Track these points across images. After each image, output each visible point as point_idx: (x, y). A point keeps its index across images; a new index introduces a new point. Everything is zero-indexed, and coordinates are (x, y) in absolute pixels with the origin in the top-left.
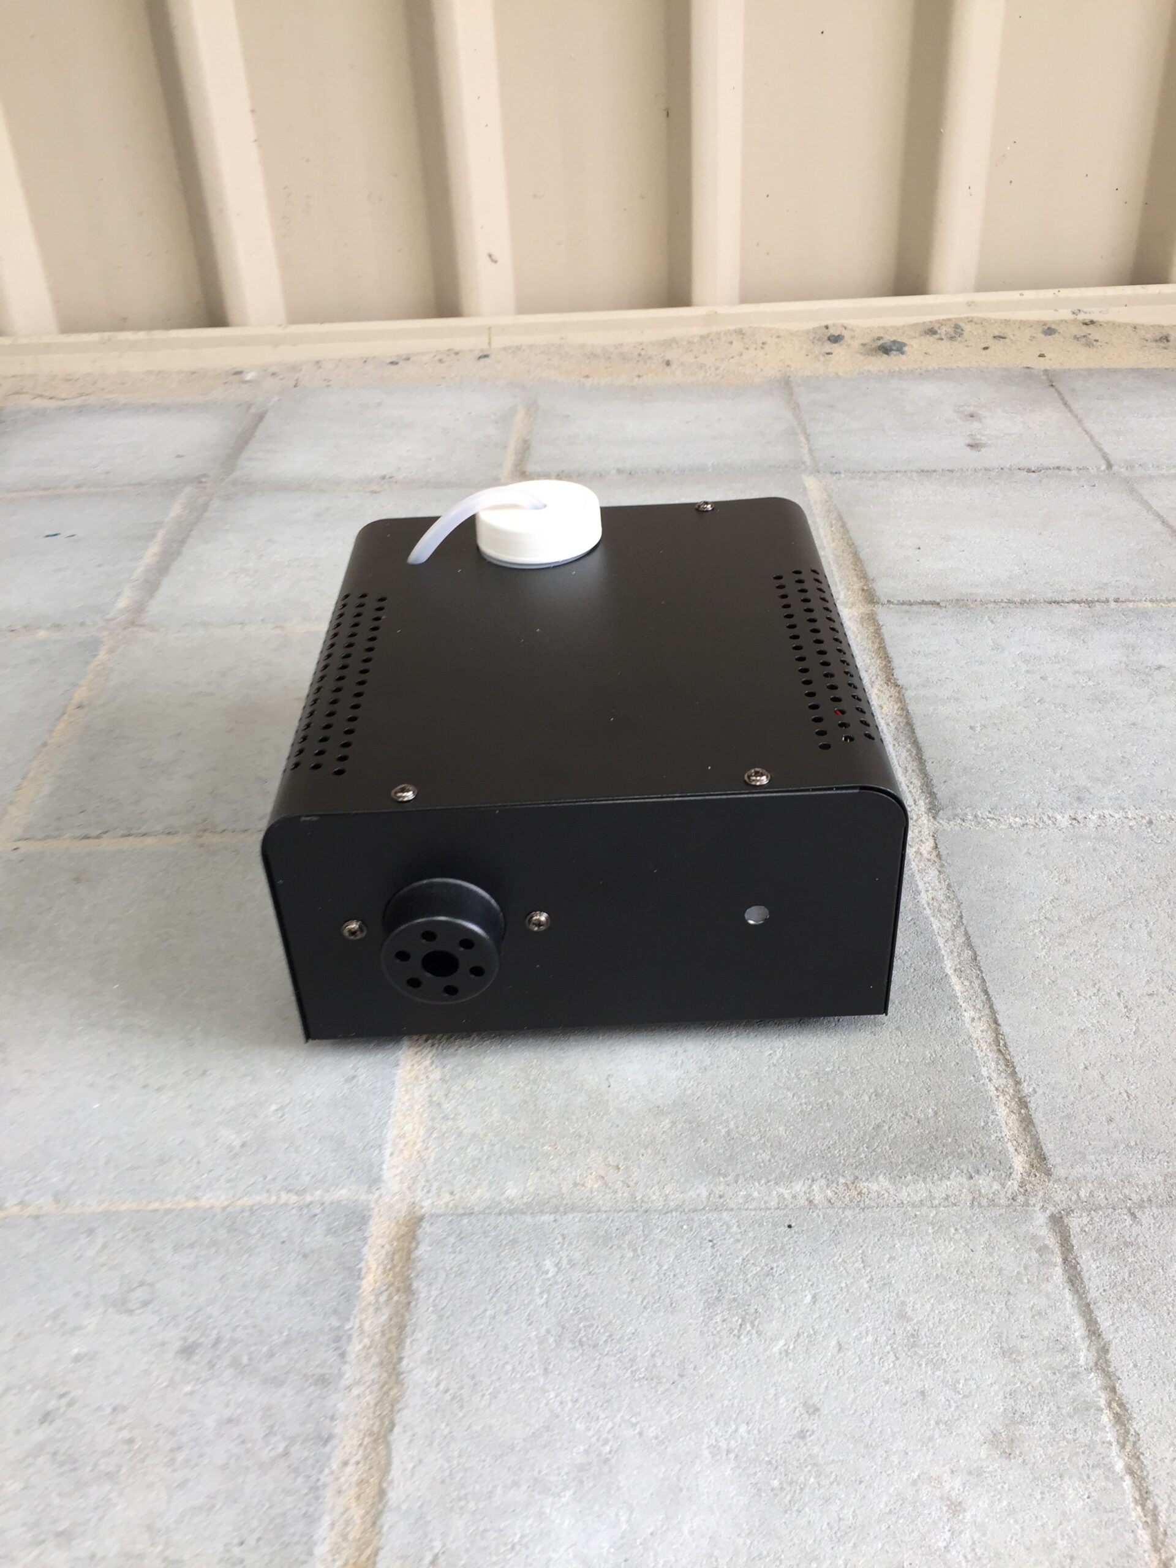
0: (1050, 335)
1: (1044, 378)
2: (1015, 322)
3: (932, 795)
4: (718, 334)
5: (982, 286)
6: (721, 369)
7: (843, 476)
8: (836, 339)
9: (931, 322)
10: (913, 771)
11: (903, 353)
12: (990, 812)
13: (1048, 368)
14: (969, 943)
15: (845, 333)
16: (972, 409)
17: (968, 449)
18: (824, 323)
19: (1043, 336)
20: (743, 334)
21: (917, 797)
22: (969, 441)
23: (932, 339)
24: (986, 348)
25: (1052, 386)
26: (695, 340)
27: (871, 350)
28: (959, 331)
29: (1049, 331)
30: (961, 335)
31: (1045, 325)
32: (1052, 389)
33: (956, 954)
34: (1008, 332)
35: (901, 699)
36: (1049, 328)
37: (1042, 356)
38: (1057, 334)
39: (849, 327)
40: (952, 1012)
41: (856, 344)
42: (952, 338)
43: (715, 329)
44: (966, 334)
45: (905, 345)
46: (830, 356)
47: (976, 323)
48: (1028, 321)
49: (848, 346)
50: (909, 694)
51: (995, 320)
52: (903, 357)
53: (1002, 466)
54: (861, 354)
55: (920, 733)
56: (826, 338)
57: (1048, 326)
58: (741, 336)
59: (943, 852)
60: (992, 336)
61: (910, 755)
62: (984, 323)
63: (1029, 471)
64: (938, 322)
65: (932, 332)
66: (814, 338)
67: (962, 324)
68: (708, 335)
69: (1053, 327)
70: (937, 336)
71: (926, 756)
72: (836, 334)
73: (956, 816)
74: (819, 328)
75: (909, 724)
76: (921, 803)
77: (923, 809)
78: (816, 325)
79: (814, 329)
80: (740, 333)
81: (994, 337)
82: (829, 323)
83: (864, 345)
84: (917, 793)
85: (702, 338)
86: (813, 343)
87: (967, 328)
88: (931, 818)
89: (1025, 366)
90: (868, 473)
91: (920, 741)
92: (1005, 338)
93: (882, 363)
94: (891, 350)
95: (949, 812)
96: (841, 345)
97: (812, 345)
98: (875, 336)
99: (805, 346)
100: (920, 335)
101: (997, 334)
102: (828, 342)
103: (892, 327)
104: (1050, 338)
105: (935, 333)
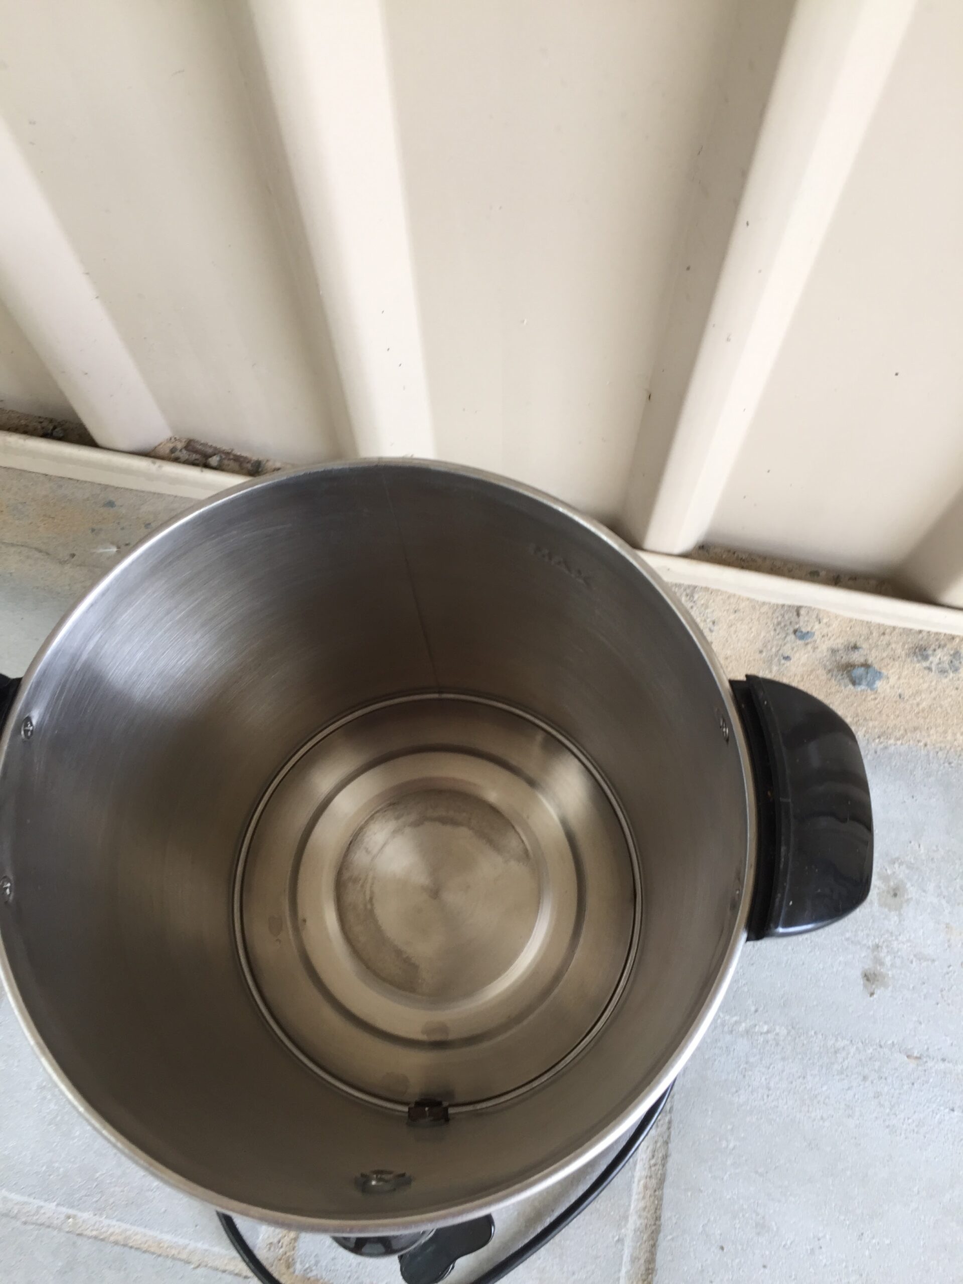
8: (803, 635)
11: (872, 690)
17: (861, 981)
18: (797, 603)
22: (868, 965)
23: (920, 666)
30: (956, 669)
39: (825, 623)
41: (824, 647)
42: (943, 671)
45: (880, 674)
49: (815, 649)
52: (870, 698)
56: (792, 629)
65: (922, 653)
66: (779, 623)
70: (926, 664)
72: (806, 628)
74: (789, 609)
79: (783, 606)
83: (834, 651)
93: (841, 701)
94: (861, 679)
96: (807, 644)
97: (772, 633)
98: (853, 640)
99: (763, 634)
100: (907, 655)
102: (793, 637)
103: (878, 628)
105: (926, 658)
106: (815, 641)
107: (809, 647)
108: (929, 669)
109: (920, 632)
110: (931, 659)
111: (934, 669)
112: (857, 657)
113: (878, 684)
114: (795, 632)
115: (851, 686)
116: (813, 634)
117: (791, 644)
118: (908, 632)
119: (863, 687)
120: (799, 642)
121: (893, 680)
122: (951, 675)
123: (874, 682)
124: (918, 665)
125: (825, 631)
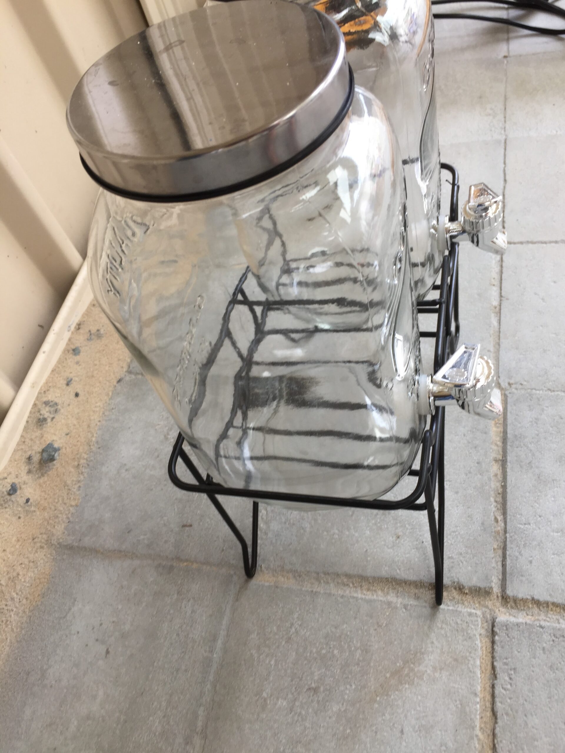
0: (78, 352)
2: (56, 366)
8: (13, 490)
9: (29, 418)
15: (10, 480)
19: (77, 356)
23: (49, 424)
27: (40, 469)
28: (51, 404)
29: (74, 351)
30: (56, 404)
31: (68, 350)
34: (65, 375)
38: (80, 348)
39: (5, 475)
41: (24, 477)
42: (56, 411)
44: (56, 400)
45: (50, 444)
46: (31, 501)
47: (48, 390)
48: (60, 359)
49: (25, 483)
51: (49, 377)
52: (63, 451)
54: (40, 477)
56: (8, 497)
60: (65, 386)
62: (50, 384)
64: (32, 413)
65: (41, 422)
67: (45, 399)
69: (73, 347)
70: (49, 420)
72: (9, 488)
83: (29, 472)
87: (50, 397)
92: (71, 380)
93: (62, 469)
98: (24, 460)
100: (41, 429)
101: (65, 382)
102: (13, 496)
103: (18, 444)
104: (81, 354)
105: (45, 420)
106: (19, 483)
107: (23, 486)
108: (53, 419)
109: (27, 422)
110: (46, 416)
111: (52, 416)
113: (56, 445)
114: (9, 494)
115: (55, 462)
116: (13, 483)
117: (19, 498)
119: (56, 455)
120: (18, 492)
121: (55, 438)
122: (59, 407)
123: (54, 448)
125: (13, 476)
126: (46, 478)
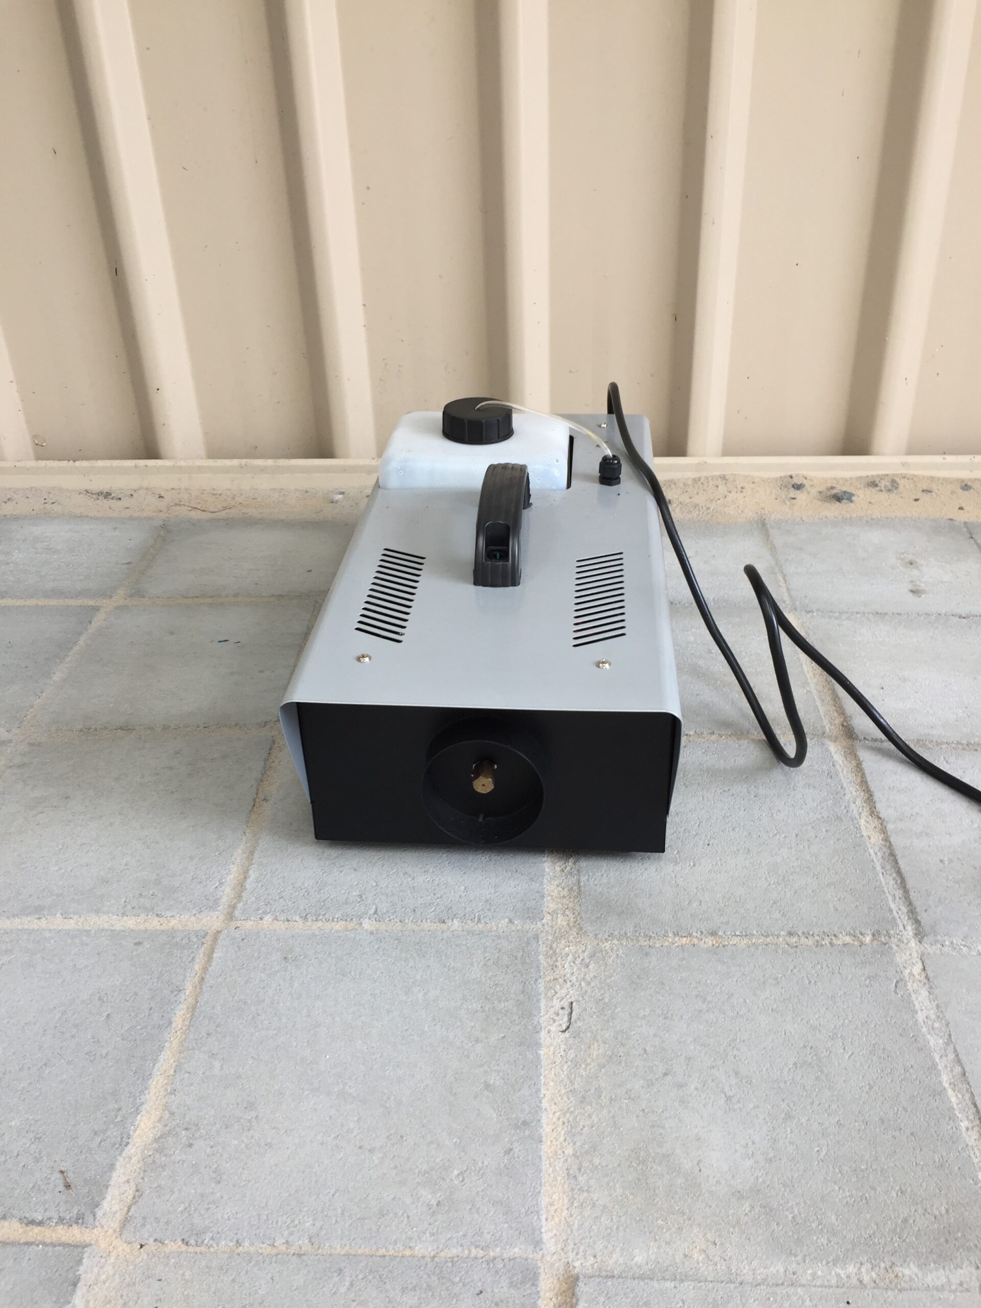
0: (966, 490)
1: (965, 530)
2: (939, 479)
3: (917, 922)
4: (707, 478)
5: (912, 450)
6: (711, 509)
7: (815, 614)
8: (798, 487)
9: (873, 476)
10: (900, 898)
11: (851, 502)
12: (962, 940)
13: (967, 521)
14: (958, 1061)
15: (805, 482)
16: (910, 557)
17: (911, 594)
18: (789, 474)
19: (961, 491)
20: (727, 480)
21: (905, 923)
22: (911, 587)
23: (874, 490)
24: (916, 500)
25: (972, 538)
26: (690, 483)
27: (826, 497)
28: (895, 485)
29: (966, 487)
30: (897, 488)
31: (962, 481)
32: (972, 541)
33: (949, 1069)
34: (934, 487)
35: (884, 830)
36: (966, 485)
37: (961, 508)
38: (972, 490)
39: (809, 478)
40: (951, 1122)
41: (814, 492)
42: (889, 490)
43: (704, 474)
44: (901, 488)
45: (853, 495)
46: (794, 501)
47: (908, 479)
48: (949, 478)
49: (809, 493)
50: (890, 827)
51: (923, 477)
52: (852, 505)
53: (939, 612)
54: (819, 500)
55: (902, 863)
56: (791, 486)
57: (965, 483)
58: (724, 482)
59: (931, 975)
60: (921, 489)
61: (896, 883)
62: (915, 479)
63: (960, 617)
64: (878, 476)
65: (873, 484)
66: (781, 485)
67: (897, 479)
68: (699, 479)
69: (970, 484)
70: (878, 488)
71: (910, 884)
72: (799, 483)
73: (936, 942)
74: (785, 477)
75: (892, 854)
76: (909, 928)
77: (911, 933)
78: (783, 474)
79: (781, 477)
80: (723, 478)
81: (923, 491)
82: (793, 473)
83: (820, 492)
84: (905, 918)
85: (695, 481)
86: (781, 489)
87: (901, 482)
88: (917, 942)
89: (949, 517)
90: (835, 613)
91: (903, 870)
92: (931, 492)
93: (835, 510)
94: (843, 499)
95: (931, 938)
96: (802, 492)
97: (780, 491)
98: (829, 485)
99: (774, 491)
100: (865, 487)
101: (925, 488)
102: (793, 489)
103: (842, 479)
104: (966, 492)
105: (876, 485)
106: (807, 489)
107: (805, 492)
108: (881, 491)
109: (867, 476)
110: (879, 484)
111: (883, 489)
112: (834, 492)
113: (854, 498)
114: (793, 486)
115: (838, 503)
116: (804, 485)
117: (793, 493)
118: (861, 478)
119: (845, 501)
120: (798, 492)
121: (862, 496)
122: (895, 491)
123: (851, 498)
124: (873, 490)
125: (811, 483)
126: (820, 503)
